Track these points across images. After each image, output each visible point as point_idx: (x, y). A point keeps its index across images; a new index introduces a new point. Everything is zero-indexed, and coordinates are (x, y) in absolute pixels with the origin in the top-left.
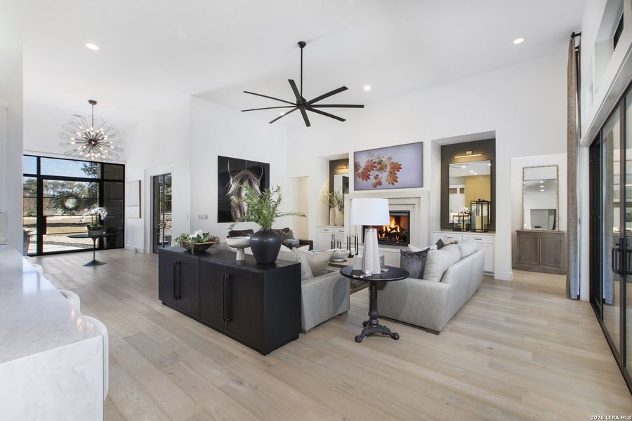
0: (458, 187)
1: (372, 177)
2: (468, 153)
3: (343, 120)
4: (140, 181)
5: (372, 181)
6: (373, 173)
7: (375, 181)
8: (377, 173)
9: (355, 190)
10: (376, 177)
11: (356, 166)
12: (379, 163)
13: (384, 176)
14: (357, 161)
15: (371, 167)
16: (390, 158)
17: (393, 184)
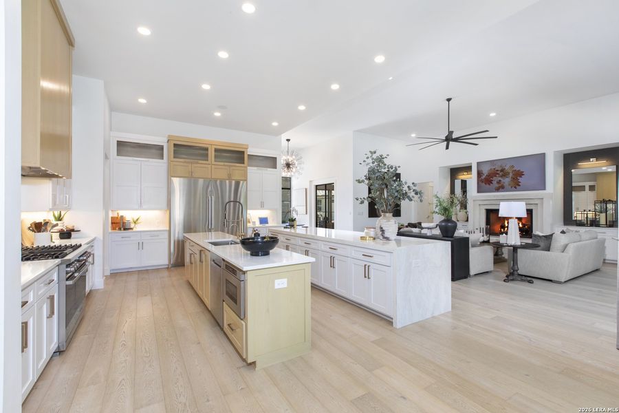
0: (587, 184)
1: (495, 182)
2: (591, 159)
3: (476, 145)
4: (306, 189)
5: (495, 184)
6: (495, 179)
7: (497, 185)
8: (500, 179)
9: (478, 192)
10: (499, 182)
11: (479, 174)
12: (502, 171)
13: (506, 181)
14: (480, 169)
15: (493, 174)
16: (513, 167)
17: (515, 187)
